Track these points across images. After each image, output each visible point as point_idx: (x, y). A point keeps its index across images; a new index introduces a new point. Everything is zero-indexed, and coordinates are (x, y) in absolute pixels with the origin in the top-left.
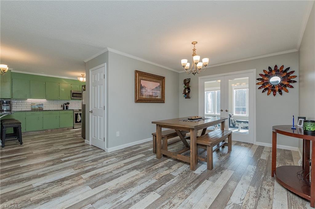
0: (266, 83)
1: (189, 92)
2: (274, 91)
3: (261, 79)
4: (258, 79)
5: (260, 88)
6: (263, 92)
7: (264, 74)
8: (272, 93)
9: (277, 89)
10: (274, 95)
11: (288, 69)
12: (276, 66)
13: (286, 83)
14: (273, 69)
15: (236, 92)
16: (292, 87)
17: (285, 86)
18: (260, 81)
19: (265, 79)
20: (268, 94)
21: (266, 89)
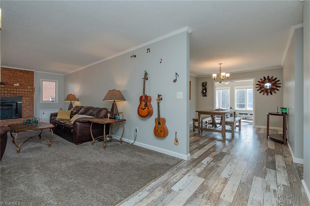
0: (262, 87)
1: (206, 92)
2: (267, 93)
3: (259, 84)
4: (257, 84)
5: (258, 90)
6: (260, 92)
7: (261, 81)
8: (266, 93)
9: (269, 91)
10: (267, 95)
11: (276, 79)
12: (268, 77)
13: (275, 87)
14: (266, 78)
15: (237, 91)
16: (278, 90)
17: (274, 89)
18: (258, 86)
19: (262, 84)
20: (263, 94)
21: (262, 91)
